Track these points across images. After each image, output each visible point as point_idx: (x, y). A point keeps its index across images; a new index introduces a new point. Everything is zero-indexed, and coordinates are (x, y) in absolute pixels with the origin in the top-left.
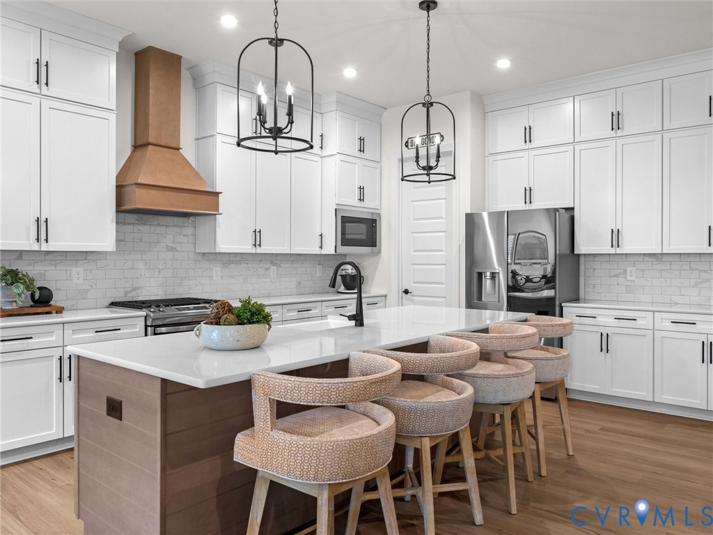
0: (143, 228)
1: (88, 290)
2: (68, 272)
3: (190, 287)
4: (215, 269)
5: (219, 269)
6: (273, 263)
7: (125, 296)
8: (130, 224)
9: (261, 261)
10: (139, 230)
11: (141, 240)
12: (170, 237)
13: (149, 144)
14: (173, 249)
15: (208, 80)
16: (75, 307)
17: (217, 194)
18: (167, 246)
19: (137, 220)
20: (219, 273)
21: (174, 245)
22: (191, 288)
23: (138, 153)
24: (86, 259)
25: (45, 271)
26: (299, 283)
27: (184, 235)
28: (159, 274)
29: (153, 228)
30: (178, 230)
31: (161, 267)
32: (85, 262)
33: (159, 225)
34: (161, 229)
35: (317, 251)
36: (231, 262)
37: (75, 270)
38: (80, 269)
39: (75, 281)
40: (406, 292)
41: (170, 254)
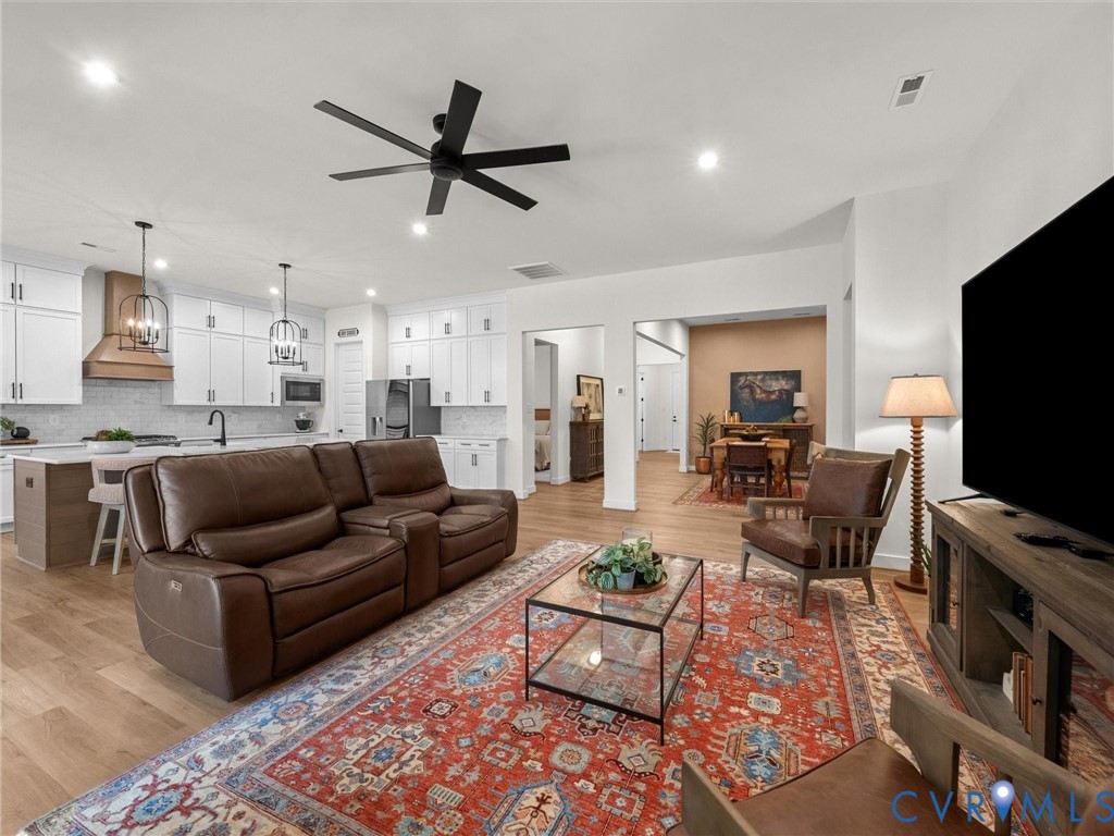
0: (112, 389)
2: (46, 418)
6: (234, 412)
8: (95, 386)
10: (109, 390)
11: (111, 397)
13: (113, 334)
14: (142, 403)
15: (168, 291)
16: (52, 441)
17: (171, 367)
18: (135, 401)
19: (107, 383)
21: (141, 400)
23: (105, 340)
24: (61, 409)
25: (24, 417)
26: (260, 426)
27: (151, 394)
28: (128, 419)
29: (122, 389)
30: (145, 390)
31: (129, 414)
32: (61, 411)
33: (127, 386)
34: (131, 390)
35: (270, 404)
36: (193, 411)
39: (52, 424)
40: (341, 431)
41: (138, 406)
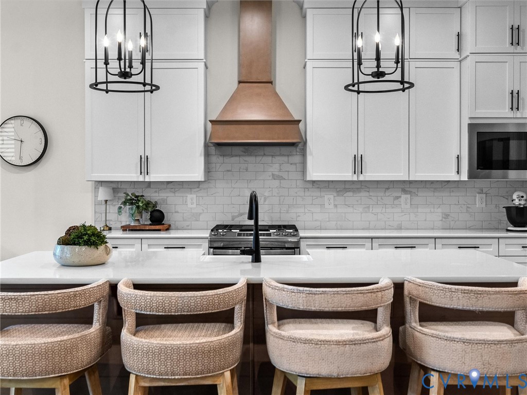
0: (248, 159)
1: (200, 213)
2: (185, 198)
3: (298, 214)
4: (326, 197)
5: (332, 197)
6: (404, 191)
7: (233, 220)
8: (236, 156)
9: (388, 189)
10: (246, 161)
11: (247, 170)
12: (277, 166)
14: (280, 178)
16: (189, 227)
18: (273, 175)
19: (242, 151)
20: (332, 201)
21: (280, 174)
22: (299, 216)
24: (198, 187)
25: (167, 197)
26: (446, 216)
27: (291, 164)
28: (265, 201)
29: (259, 159)
30: (285, 159)
31: (266, 194)
32: (198, 189)
33: (264, 155)
34: (267, 159)
36: (346, 190)
37: (190, 196)
38: (194, 196)
39: (190, 206)
41: (276, 183)
